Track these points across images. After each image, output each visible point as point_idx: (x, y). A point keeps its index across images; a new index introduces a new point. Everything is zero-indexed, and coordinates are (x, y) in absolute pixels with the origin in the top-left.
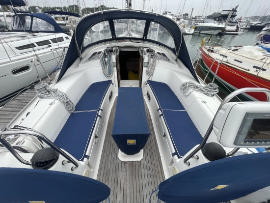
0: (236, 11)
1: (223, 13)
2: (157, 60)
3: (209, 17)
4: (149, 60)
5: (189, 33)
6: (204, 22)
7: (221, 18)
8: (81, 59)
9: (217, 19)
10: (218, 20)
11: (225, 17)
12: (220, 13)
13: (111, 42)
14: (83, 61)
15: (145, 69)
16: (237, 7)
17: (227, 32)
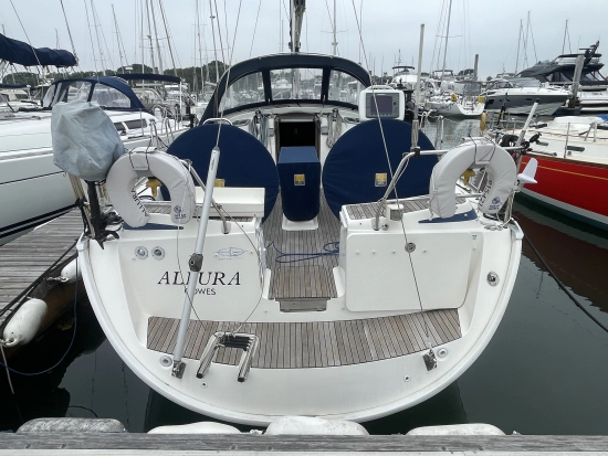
0: (599, 56)
1: (562, 62)
3: (526, 74)
5: (470, 113)
6: (510, 87)
7: (559, 73)
9: (550, 78)
10: (553, 80)
11: (568, 71)
12: (553, 63)
16: (595, 47)
17: (584, 109)
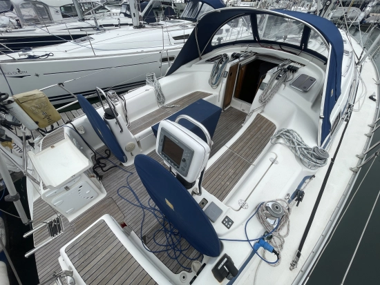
2: (283, 85)
4: (271, 81)
8: (201, 59)
13: (251, 45)
14: (201, 61)
15: (259, 92)
